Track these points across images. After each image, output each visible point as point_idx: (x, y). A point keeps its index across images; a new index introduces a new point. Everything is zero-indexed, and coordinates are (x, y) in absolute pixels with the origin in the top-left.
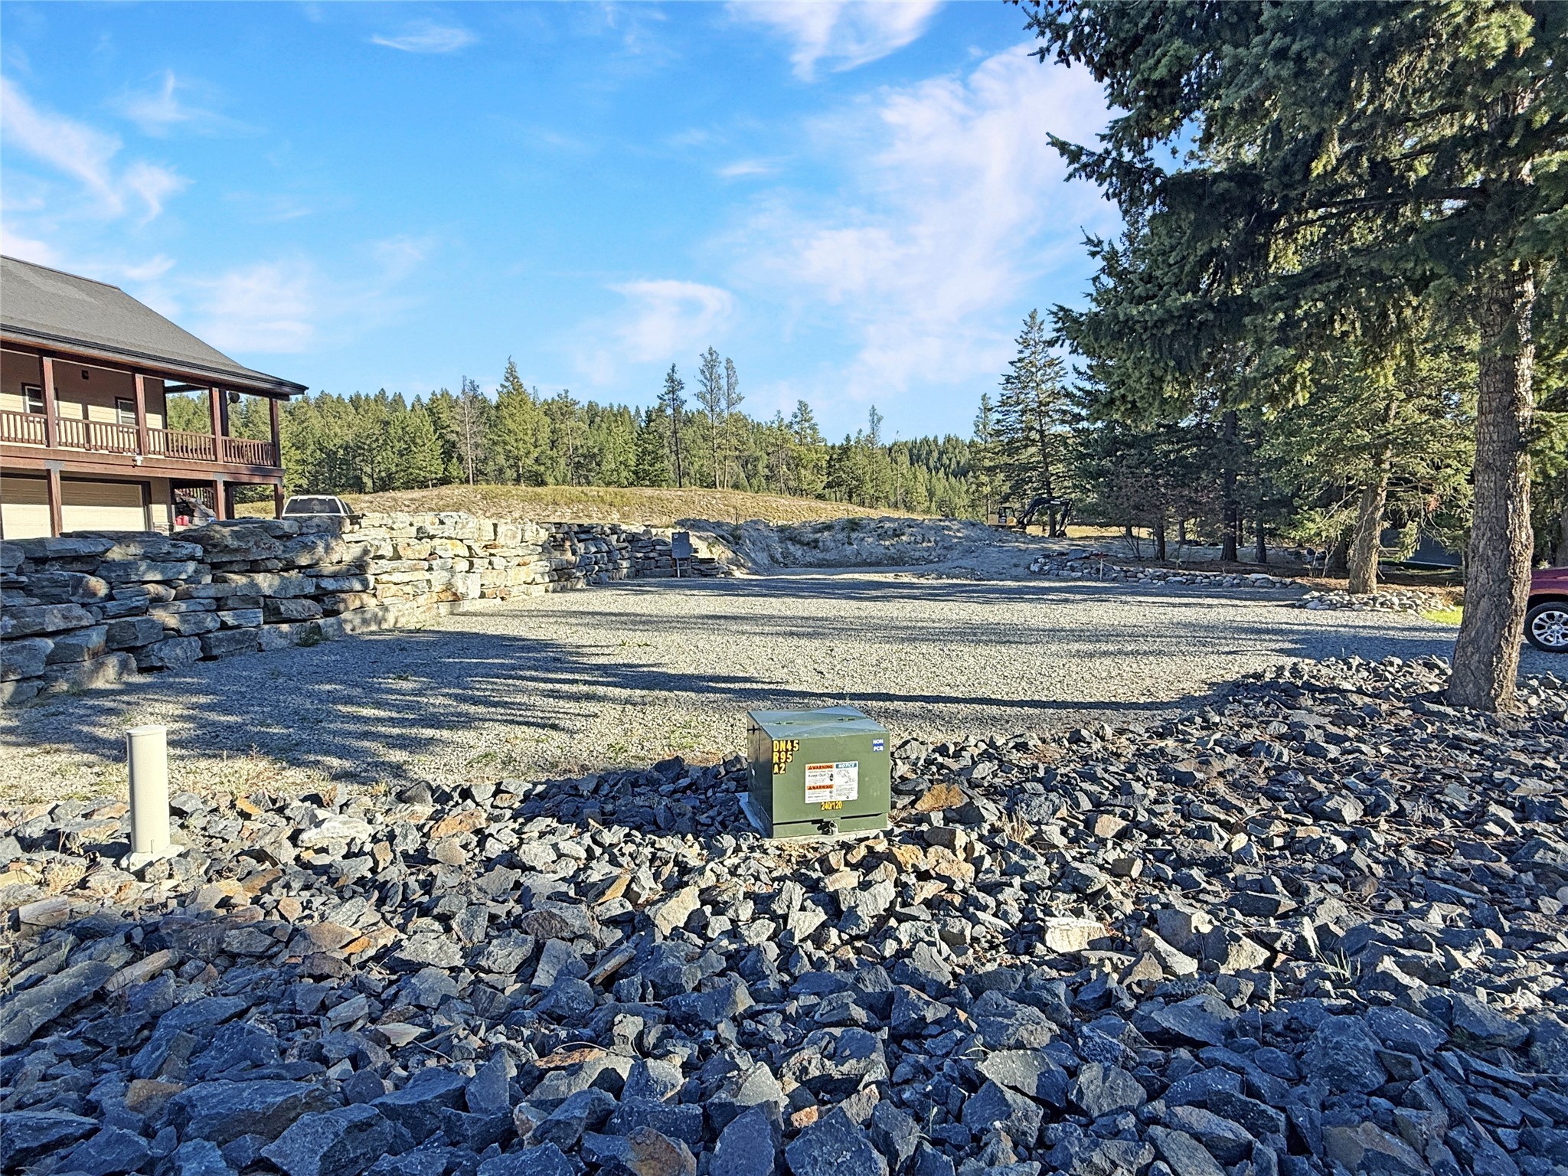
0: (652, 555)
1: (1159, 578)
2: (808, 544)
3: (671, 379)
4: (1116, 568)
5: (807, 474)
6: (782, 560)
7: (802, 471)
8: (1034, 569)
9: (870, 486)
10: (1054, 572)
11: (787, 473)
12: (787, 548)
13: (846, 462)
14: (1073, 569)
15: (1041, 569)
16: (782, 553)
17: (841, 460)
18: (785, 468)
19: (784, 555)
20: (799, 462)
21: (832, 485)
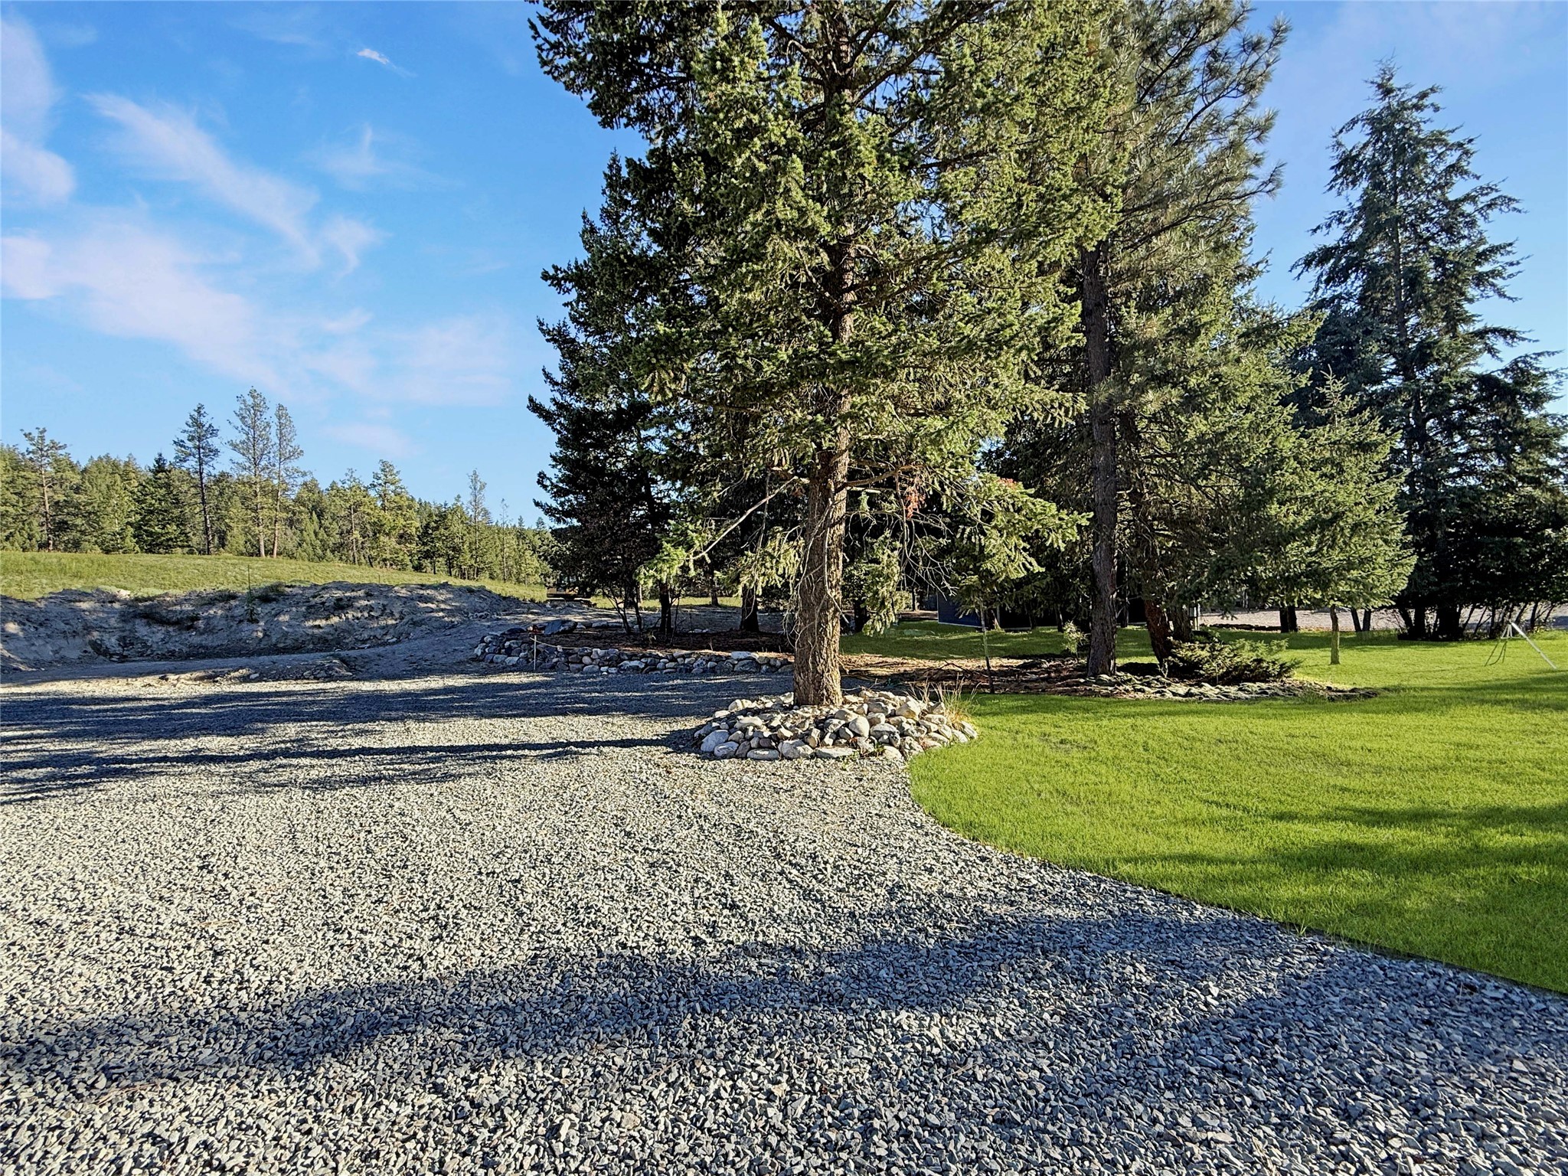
3: (196, 423)
4: (559, 648)
5: (390, 542)
6: (119, 650)
7: (383, 538)
8: (478, 651)
9: (468, 556)
10: (490, 656)
11: (361, 540)
12: (133, 631)
13: (442, 531)
14: (509, 652)
15: (483, 653)
16: (122, 639)
17: (437, 528)
18: (356, 534)
19: (124, 642)
20: (378, 528)
21: (428, 555)
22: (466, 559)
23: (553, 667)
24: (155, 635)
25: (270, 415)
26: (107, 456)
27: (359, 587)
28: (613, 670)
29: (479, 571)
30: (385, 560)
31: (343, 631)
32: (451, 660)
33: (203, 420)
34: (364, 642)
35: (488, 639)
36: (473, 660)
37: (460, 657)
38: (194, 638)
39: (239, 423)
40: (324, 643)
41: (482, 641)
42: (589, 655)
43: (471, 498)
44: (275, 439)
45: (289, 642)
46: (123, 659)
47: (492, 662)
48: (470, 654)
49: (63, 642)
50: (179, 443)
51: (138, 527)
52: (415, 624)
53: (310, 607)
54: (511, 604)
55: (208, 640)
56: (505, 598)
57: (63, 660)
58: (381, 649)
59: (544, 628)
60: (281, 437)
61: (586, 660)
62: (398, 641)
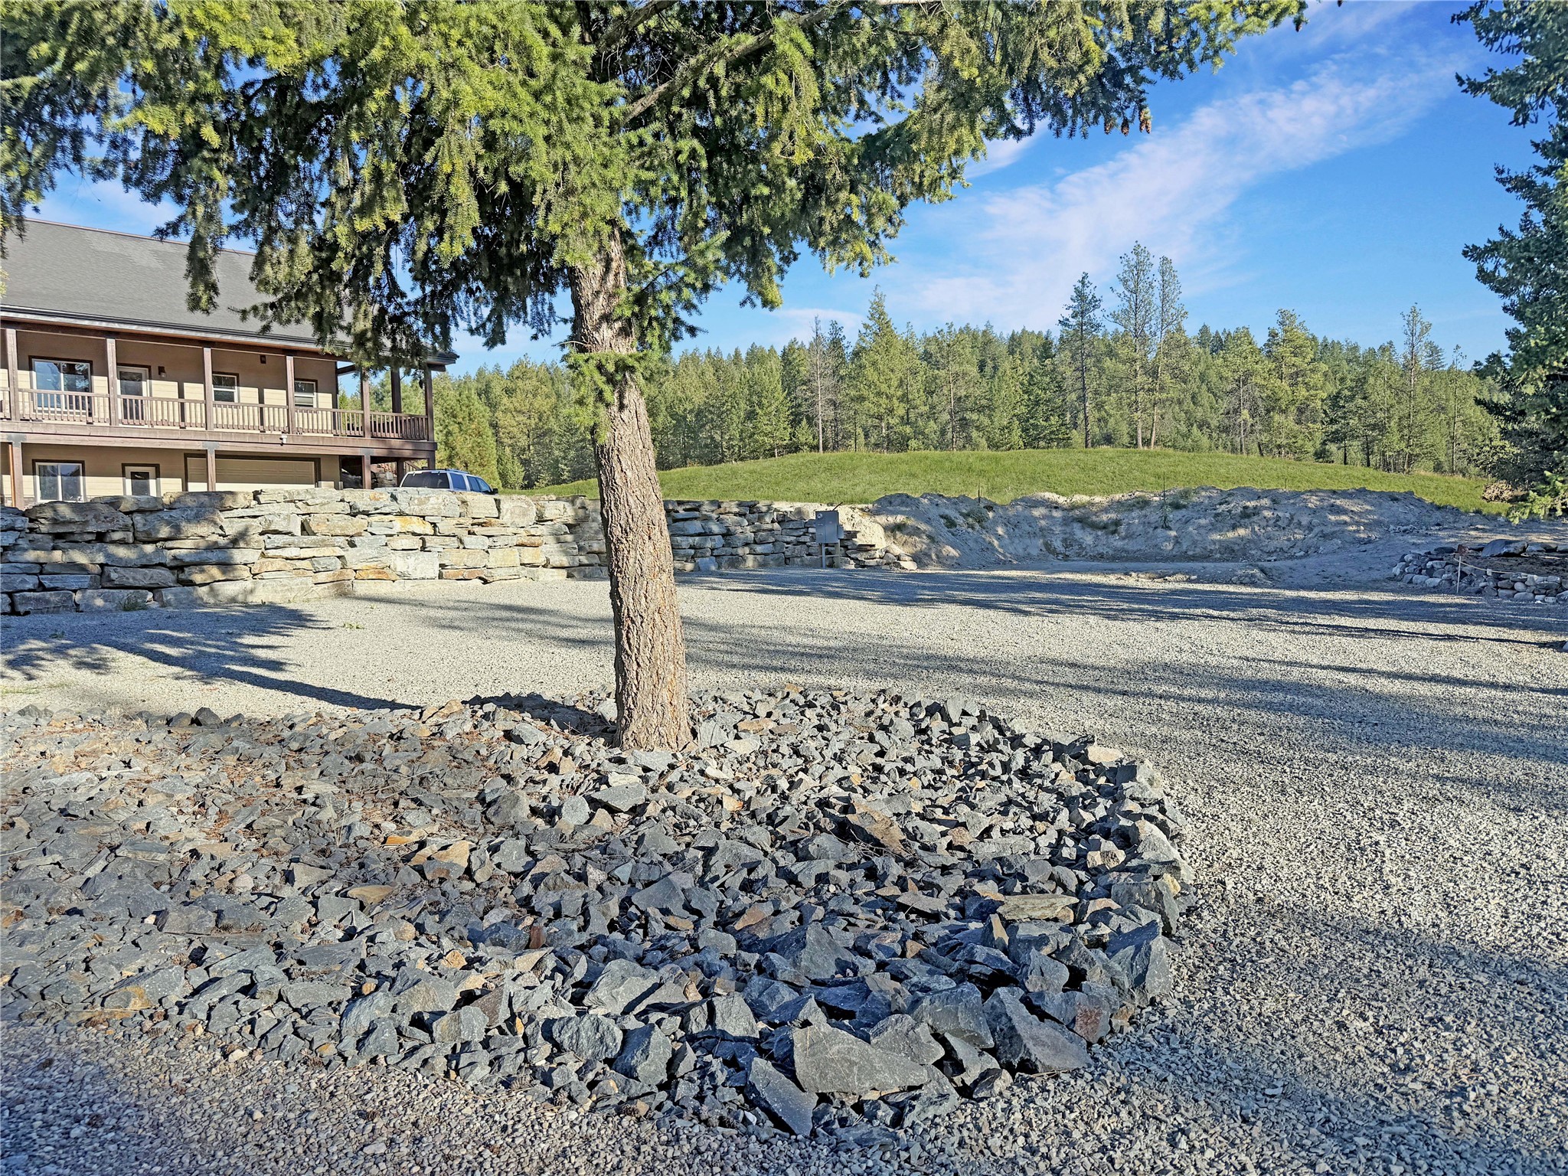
0: (802, 539)
1: (1547, 590)
2: (1104, 527)
3: (1080, 295)
4: (1489, 572)
5: (1286, 421)
6: (1062, 549)
7: (1277, 418)
8: (1397, 570)
9: (1396, 437)
10: (1409, 576)
11: (1250, 421)
12: (1072, 534)
13: (1359, 401)
14: (1431, 572)
15: (1403, 572)
16: (1065, 540)
17: (1352, 398)
18: (1245, 413)
19: (1067, 543)
20: (1273, 405)
21: (1336, 438)
22: (1394, 441)
23: (1479, 592)
24: (1088, 538)
25: (1154, 273)
26: (967, 327)
27: (1266, 493)
28: (1550, 599)
29: (1411, 459)
30: (1279, 446)
31: (1249, 541)
32: (1364, 577)
33: (1087, 291)
34: (1270, 553)
35: (1408, 557)
36: (1390, 579)
37: (1375, 575)
38: (1116, 542)
39: (1121, 289)
40: (1231, 552)
41: (1402, 560)
42: (1523, 581)
43: (1407, 349)
44: (1157, 301)
45: (1198, 550)
46: (1066, 557)
47: (1411, 582)
48: (1387, 574)
49: (1028, 541)
50: (1064, 323)
51: (1023, 420)
52: (1324, 536)
53: (1217, 515)
54: (1449, 514)
55: (1131, 546)
56: (1439, 508)
57: (1029, 556)
58: (1290, 563)
59: (1481, 550)
60: (1164, 299)
61: (1519, 586)
62: (1307, 555)
